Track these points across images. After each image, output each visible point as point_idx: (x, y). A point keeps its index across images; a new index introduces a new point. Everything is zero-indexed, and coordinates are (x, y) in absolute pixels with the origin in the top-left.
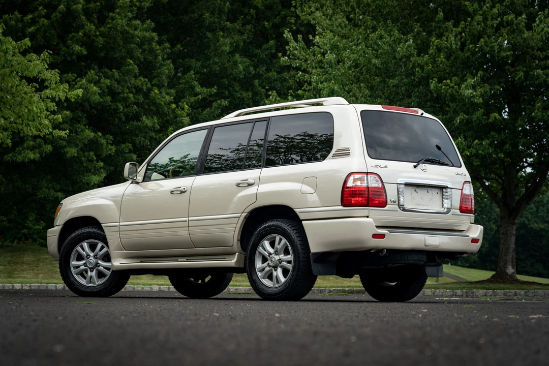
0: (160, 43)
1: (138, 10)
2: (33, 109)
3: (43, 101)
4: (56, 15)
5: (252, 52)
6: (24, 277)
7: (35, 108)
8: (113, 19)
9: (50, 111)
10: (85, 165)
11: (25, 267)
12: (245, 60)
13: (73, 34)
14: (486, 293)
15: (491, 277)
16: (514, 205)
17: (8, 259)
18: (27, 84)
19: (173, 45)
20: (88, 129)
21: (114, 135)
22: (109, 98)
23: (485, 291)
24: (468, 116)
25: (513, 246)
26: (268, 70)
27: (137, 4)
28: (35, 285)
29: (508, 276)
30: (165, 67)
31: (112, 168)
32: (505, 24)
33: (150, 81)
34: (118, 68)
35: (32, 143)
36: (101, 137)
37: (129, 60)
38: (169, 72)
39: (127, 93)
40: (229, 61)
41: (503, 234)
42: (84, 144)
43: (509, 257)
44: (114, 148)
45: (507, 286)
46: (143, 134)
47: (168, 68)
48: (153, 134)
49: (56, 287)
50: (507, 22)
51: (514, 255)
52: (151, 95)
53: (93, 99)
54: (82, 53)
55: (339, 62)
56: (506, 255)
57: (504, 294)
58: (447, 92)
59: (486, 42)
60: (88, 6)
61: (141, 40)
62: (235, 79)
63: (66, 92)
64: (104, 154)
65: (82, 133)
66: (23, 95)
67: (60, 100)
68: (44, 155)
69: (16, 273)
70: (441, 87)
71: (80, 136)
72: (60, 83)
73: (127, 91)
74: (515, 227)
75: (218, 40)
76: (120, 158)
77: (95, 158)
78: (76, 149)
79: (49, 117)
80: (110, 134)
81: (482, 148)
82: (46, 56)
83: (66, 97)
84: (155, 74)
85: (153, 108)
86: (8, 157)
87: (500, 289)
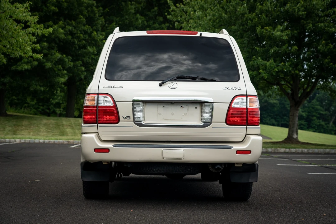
0: (97, 7)
2: (19, 40)
3: (27, 35)
5: (146, 13)
6: (22, 134)
7: (20, 40)
9: (32, 42)
10: (56, 72)
11: (23, 128)
12: (142, 17)
15: (284, 140)
17: (14, 123)
18: (16, 24)
19: (104, 9)
20: (58, 53)
21: (72, 56)
22: (70, 37)
23: (285, 149)
25: (297, 122)
26: (154, 23)
28: (28, 140)
29: (294, 140)
30: (100, 20)
31: (71, 75)
33: (92, 27)
34: (74, 20)
35: (26, 60)
36: (65, 57)
37: (80, 16)
38: (102, 23)
39: (79, 34)
40: (133, 18)
41: (291, 115)
42: (56, 61)
43: (295, 129)
44: (72, 64)
46: (88, 56)
47: (101, 21)
48: (93, 56)
49: (39, 141)
51: (297, 127)
52: (92, 35)
53: (61, 36)
54: (55, 11)
56: (293, 128)
57: (295, 151)
58: (266, 34)
61: (87, 4)
63: (42, 30)
64: (67, 67)
65: (55, 55)
66: (13, 31)
67: (38, 35)
68: (33, 67)
69: (18, 131)
70: (263, 31)
71: (53, 57)
72: (37, 24)
73: (79, 32)
74: (298, 112)
75: (128, 7)
76: (75, 69)
77: (62, 69)
78: (51, 63)
79: (32, 46)
80: (70, 56)
81: (285, 67)
82: (27, 6)
83: (42, 33)
84: (94, 24)
85: (93, 42)
86: (13, 68)
87: (292, 148)
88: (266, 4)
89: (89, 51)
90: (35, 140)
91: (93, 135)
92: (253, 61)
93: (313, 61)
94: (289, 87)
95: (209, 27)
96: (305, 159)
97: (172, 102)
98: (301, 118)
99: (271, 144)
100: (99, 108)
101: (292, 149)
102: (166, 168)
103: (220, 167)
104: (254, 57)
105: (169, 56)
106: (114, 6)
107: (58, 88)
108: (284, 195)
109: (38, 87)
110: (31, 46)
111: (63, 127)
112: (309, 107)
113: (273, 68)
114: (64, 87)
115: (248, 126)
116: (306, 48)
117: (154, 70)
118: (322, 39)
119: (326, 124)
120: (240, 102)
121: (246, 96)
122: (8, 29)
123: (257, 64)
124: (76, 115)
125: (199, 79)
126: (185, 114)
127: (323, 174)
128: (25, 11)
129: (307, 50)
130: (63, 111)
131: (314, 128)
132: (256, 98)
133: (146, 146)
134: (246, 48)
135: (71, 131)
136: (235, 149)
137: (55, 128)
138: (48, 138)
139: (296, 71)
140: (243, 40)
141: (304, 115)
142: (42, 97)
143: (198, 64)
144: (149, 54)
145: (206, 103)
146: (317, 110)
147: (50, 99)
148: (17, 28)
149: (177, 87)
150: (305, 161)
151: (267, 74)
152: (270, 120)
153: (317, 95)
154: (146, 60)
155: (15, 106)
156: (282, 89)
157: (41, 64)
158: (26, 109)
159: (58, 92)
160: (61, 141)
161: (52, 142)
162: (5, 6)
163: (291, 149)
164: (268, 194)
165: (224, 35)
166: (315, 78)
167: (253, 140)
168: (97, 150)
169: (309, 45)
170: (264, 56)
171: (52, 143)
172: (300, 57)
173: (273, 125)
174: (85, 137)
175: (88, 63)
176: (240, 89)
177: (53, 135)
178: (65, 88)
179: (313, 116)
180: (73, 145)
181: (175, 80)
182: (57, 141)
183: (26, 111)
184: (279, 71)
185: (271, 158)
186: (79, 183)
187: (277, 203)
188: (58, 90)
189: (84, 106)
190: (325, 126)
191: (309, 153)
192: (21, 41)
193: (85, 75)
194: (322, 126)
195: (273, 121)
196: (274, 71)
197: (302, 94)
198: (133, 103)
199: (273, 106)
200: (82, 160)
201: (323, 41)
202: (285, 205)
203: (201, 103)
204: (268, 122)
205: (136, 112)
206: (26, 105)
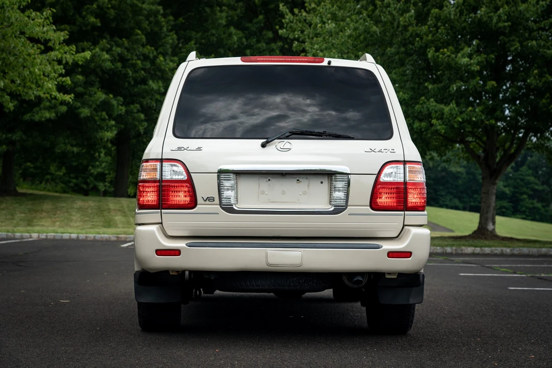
0: (164, 16)
2: (35, 71)
3: (50, 63)
5: (244, 25)
7: (37, 70)
9: (58, 74)
10: (98, 123)
11: (44, 214)
12: (238, 32)
13: (88, 6)
14: (474, 251)
15: (473, 233)
16: (495, 167)
17: (29, 206)
18: (31, 45)
19: (176, 19)
20: (101, 91)
21: (125, 97)
22: (119, 65)
23: (473, 248)
25: (493, 204)
26: (258, 41)
28: (51, 235)
29: (489, 232)
30: (170, 38)
31: (123, 126)
33: (156, 49)
34: (127, 38)
35: (48, 104)
36: (112, 99)
37: (137, 30)
38: (173, 42)
39: (136, 60)
40: (224, 33)
41: (484, 193)
42: (97, 105)
43: (490, 215)
44: (123, 109)
46: (149, 97)
47: (172, 38)
48: (158, 97)
49: (70, 236)
52: (156, 62)
53: (106, 65)
56: (487, 213)
57: (491, 251)
58: (444, 61)
61: (148, 12)
63: (73, 54)
64: (115, 114)
65: (95, 95)
66: (25, 56)
67: (67, 63)
68: (59, 115)
69: (35, 220)
70: (438, 56)
71: (92, 99)
72: (64, 44)
73: (135, 58)
74: (496, 187)
75: (216, 15)
76: (129, 117)
77: (107, 117)
78: (89, 110)
79: (58, 80)
80: (121, 96)
81: (475, 115)
82: (48, 15)
83: (74, 60)
84: (160, 44)
85: (159, 73)
86: (27, 117)
87: (486, 246)
89: (151, 88)
90: (63, 235)
91: (154, 228)
92: (421, 104)
93: (519, 103)
94: (481, 146)
95: (348, 48)
96: (507, 265)
97: (282, 173)
98: (501, 196)
99: (452, 239)
100: (163, 184)
101: (486, 249)
102: (272, 281)
103: (361, 279)
104: (423, 98)
105: (284, 99)
106: (193, 14)
107: (100, 148)
108: (468, 324)
109: (69, 148)
110: (56, 81)
111: (109, 212)
112: (515, 179)
113: (454, 116)
114: (112, 147)
115: (406, 212)
116: (508, 81)
117: (259, 121)
118: (534, 68)
119: (543, 207)
120: (393, 174)
121: (403, 163)
122: (18, 54)
123: (428, 110)
124: (131, 193)
125: (326, 136)
126: (305, 193)
127: (534, 289)
128: (45, 23)
129: (510, 85)
130: (109, 187)
131: (524, 212)
132: (420, 166)
133: (240, 245)
134: (409, 82)
135: (123, 219)
136: (385, 250)
137: (97, 214)
138: (84, 232)
139: (491, 121)
140: (405, 69)
141: (508, 192)
142: (75, 164)
143: (331, 112)
144: (251, 96)
145: (337, 175)
146: (529, 183)
147: (88, 166)
148: (32, 51)
149: (290, 149)
150: (505, 267)
151: (443, 126)
152: (451, 200)
153: (529, 158)
154: (246, 104)
155: (30, 179)
156: (468, 149)
157: (72, 111)
158: (48, 184)
159: (102, 155)
160: (106, 235)
161: (90, 237)
162: (11, 16)
163: (483, 248)
164: (441, 323)
165: (368, 63)
166: (522, 131)
167: (415, 235)
168: (161, 252)
169: (513, 77)
170: (439, 96)
171: (91, 239)
172: (499, 97)
173: (457, 208)
174: (140, 231)
175: (150, 108)
176: (393, 151)
177: (93, 227)
178: (113, 149)
179: (522, 193)
180: (126, 242)
181: (287, 138)
182: (100, 236)
183: (49, 186)
184: (463, 122)
185: (450, 263)
186: (132, 305)
187: (455, 337)
188: (101, 152)
189: (139, 180)
190: (543, 210)
191: (512, 255)
192: (38, 73)
193: (145, 126)
194: (537, 209)
195: (456, 202)
196: (455, 122)
197: (502, 157)
198: (218, 175)
199: (456, 176)
200: (137, 268)
201: (535, 69)
202: (469, 341)
203: (330, 175)
204: (448, 203)
205: (223, 189)
206: (48, 177)
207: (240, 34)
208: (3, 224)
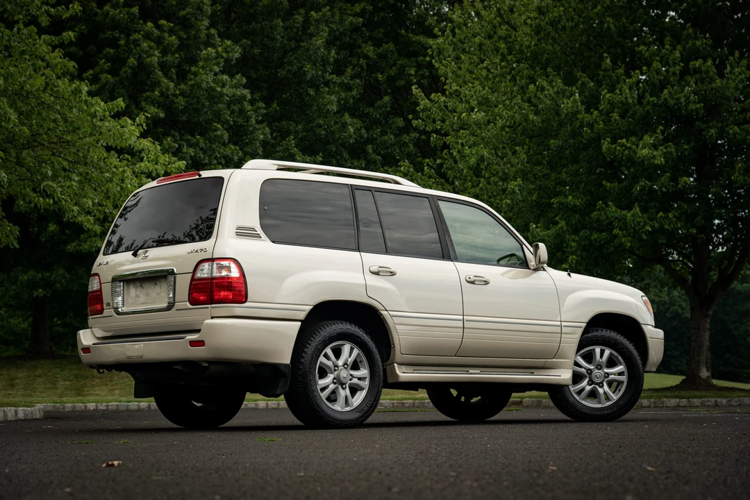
0: (252, 102)
1: (224, 62)
4: (126, 71)
5: (363, 111)
6: (97, 395)
7: (129, 186)
8: (196, 74)
11: (97, 381)
12: (355, 121)
13: (148, 93)
14: (679, 403)
15: (681, 383)
16: (708, 292)
17: (74, 372)
18: (116, 156)
19: (268, 104)
23: (678, 400)
24: (651, 182)
25: (707, 343)
26: (384, 133)
27: (224, 55)
28: (113, 405)
29: (702, 381)
30: (260, 132)
32: (691, 70)
33: (241, 149)
34: (203, 135)
37: (216, 124)
38: (264, 138)
40: (336, 123)
41: (694, 329)
43: (703, 358)
45: (703, 393)
47: (263, 133)
49: (139, 405)
50: (695, 69)
51: (709, 354)
54: (159, 116)
55: (489, 122)
56: (699, 355)
57: (702, 403)
58: (623, 154)
59: (670, 93)
60: (164, 59)
61: (230, 98)
62: (343, 145)
63: (165, 165)
69: (86, 389)
70: (615, 148)
74: (708, 320)
75: (323, 98)
81: (668, 222)
82: (142, 121)
84: (247, 141)
86: (71, 247)
87: (695, 397)
88: (620, 90)
90: (129, 404)
92: (599, 210)
101: (695, 400)
104: (601, 202)
113: (642, 224)
123: (607, 218)
128: (138, 130)
134: (582, 184)
139: (691, 230)
140: (578, 167)
151: (629, 239)
163: (691, 400)
170: (623, 200)
184: (654, 232)
191: (728, 407)
196: (643, 232)
207: (358, 123)
208: (44, 395)
